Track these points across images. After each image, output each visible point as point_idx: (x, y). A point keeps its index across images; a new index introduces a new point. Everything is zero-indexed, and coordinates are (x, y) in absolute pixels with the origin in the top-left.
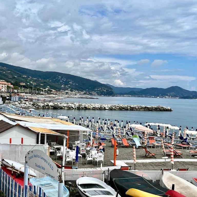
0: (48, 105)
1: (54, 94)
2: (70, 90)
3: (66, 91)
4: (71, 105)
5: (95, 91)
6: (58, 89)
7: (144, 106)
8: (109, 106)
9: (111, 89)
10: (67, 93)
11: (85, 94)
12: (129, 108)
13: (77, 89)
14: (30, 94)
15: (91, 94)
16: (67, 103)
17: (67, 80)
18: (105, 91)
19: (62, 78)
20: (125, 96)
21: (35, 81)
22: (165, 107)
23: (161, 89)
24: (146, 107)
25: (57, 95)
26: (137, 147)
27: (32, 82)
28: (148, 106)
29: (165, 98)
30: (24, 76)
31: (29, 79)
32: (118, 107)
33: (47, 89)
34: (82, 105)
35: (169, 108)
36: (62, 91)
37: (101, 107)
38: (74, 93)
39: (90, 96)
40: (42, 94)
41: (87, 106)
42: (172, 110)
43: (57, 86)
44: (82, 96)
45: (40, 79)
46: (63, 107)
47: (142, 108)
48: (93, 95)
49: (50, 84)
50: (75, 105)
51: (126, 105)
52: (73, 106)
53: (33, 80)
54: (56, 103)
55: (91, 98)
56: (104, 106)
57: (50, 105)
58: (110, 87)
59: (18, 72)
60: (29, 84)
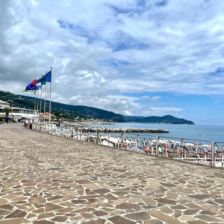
0: (84, 129)
1: (83, 122)
2: (94, 119)
3: (91, 119)
4: (100, 129)
5: (111, 119)
6: (85, 118)
7: (149, 129)
8: (126, 130)
9: (122, 117)
10: (92, 120)
11: (104, 121)
12: (139, 130)
13: (98, 118)
14: (69, 122)
15: (108, 121)
16: (97, 128)
17: (91, 111)
18: (118, 119)
19: (88, 110)
20: (132, 122)
21: (69, 112)
22: (164, 130)
23: (158, 117)
24: (151, 130)
25: (85, 122)
26: (160, 153)
27: (66, 113)
28: (152, 130)
29: (162, 123)
30: (61, 109)
31: (65, 111)
32: (132, 130)
33: (78, 118)
34: (107, 129)
35: (167, 131)
36: (88, 120)
37: (120, 130)
38: (96, 120)
39: (108, 123)
40: (76, 122)
41: (111, 129)
42: (169, 132)
43: (84, 116)
44: (103, 123)
45: (72, 111)
46: (95, 131)
47: (148, 131)
48: (110, 122)
49: (80, 114)
50: (103, 129)
51: (137, 129)
52: (101, 130)
53: (67, 111)
54: (90, 128)
55: (109, 124)
56: (122, 130)
57: (86, 129)
58: (122, 116)
59: (56, 107)
60: (64, 114)
